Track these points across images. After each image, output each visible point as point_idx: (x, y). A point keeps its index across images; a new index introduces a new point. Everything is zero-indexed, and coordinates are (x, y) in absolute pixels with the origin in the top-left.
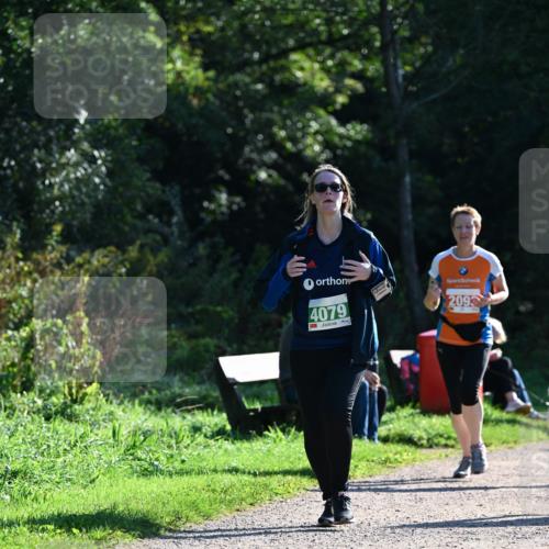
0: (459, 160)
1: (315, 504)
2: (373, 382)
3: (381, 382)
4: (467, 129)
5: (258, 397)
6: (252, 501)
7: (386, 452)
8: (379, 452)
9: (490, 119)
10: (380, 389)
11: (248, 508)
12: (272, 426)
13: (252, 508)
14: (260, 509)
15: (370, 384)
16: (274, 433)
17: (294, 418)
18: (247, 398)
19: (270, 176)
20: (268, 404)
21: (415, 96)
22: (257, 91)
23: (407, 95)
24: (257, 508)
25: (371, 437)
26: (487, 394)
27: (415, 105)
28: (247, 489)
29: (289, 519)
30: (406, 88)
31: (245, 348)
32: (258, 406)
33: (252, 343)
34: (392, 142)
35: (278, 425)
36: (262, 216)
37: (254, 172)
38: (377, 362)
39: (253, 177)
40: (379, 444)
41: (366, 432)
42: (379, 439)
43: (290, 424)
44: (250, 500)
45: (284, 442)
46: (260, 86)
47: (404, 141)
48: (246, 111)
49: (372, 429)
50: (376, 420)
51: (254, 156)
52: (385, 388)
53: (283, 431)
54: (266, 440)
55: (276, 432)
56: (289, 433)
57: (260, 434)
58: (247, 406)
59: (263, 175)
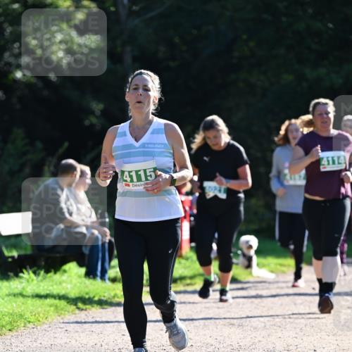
0: (172, 64)
1: (60, 330)
2: (104, 235)
3: (111, 235)
4: (177, 40)
5: (15, 246)
6: (9, 328)
7: (114, 289)
8: (109, 289)
9: (195, 32)
10: (110, 241)
11: (8, 333)
12: (26, 269)
13: (11, 333)
14: (17, 334)
15: (102, 237)
16: (27, 275)
17: (43, 263)
18: (7, 247)
19: (24, 75)
20: (22, 252)
21: (137, 14)
22: (14, 10)
23: (131, 13)
24: (14, 333)
25: (103, 277)
26: (193, 244)
27: (137, 21)
28: (7, 319)
29: (39, 342)
30: (130, 8)
31: (5, 209)
32: (15, 254)
33: (10, 204)
34: (119, 49)
35: (31, 268)
36: (18, 106)
37: (11, 72)
38: (107, 220)
39: (11, 77)
40: (108, 283)
41: (99, 273)
42: (109, 279)
43: (40, 268)
44: (9, 327)
45: (35, 282)
46: (16, 6)
47: (128, 49)
48: (6, 25)
49: (104, 272)
50: (107, 265)
51: (12, 60)
52: (113, 240)
53: (35, 273)
54: (21, 280)
55: (29, 274)
56: (39, 275)
57: (17, 275)
58: (7, 253)
59: (19, 75)
